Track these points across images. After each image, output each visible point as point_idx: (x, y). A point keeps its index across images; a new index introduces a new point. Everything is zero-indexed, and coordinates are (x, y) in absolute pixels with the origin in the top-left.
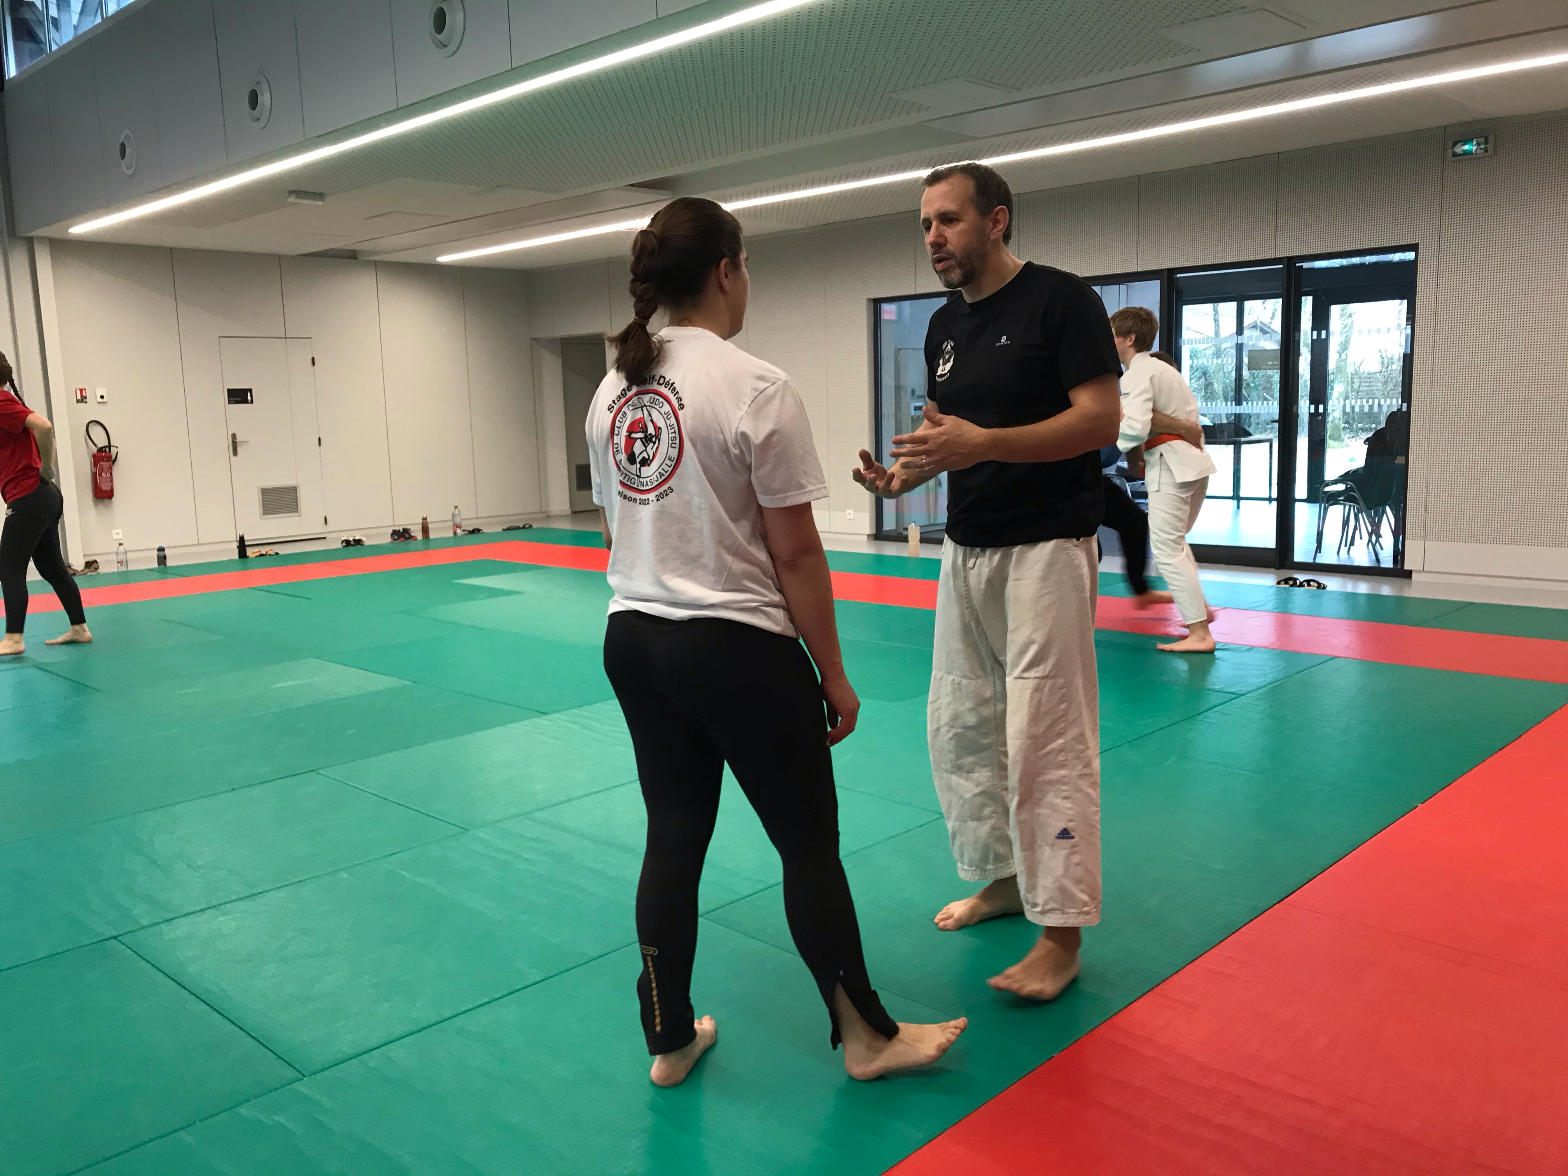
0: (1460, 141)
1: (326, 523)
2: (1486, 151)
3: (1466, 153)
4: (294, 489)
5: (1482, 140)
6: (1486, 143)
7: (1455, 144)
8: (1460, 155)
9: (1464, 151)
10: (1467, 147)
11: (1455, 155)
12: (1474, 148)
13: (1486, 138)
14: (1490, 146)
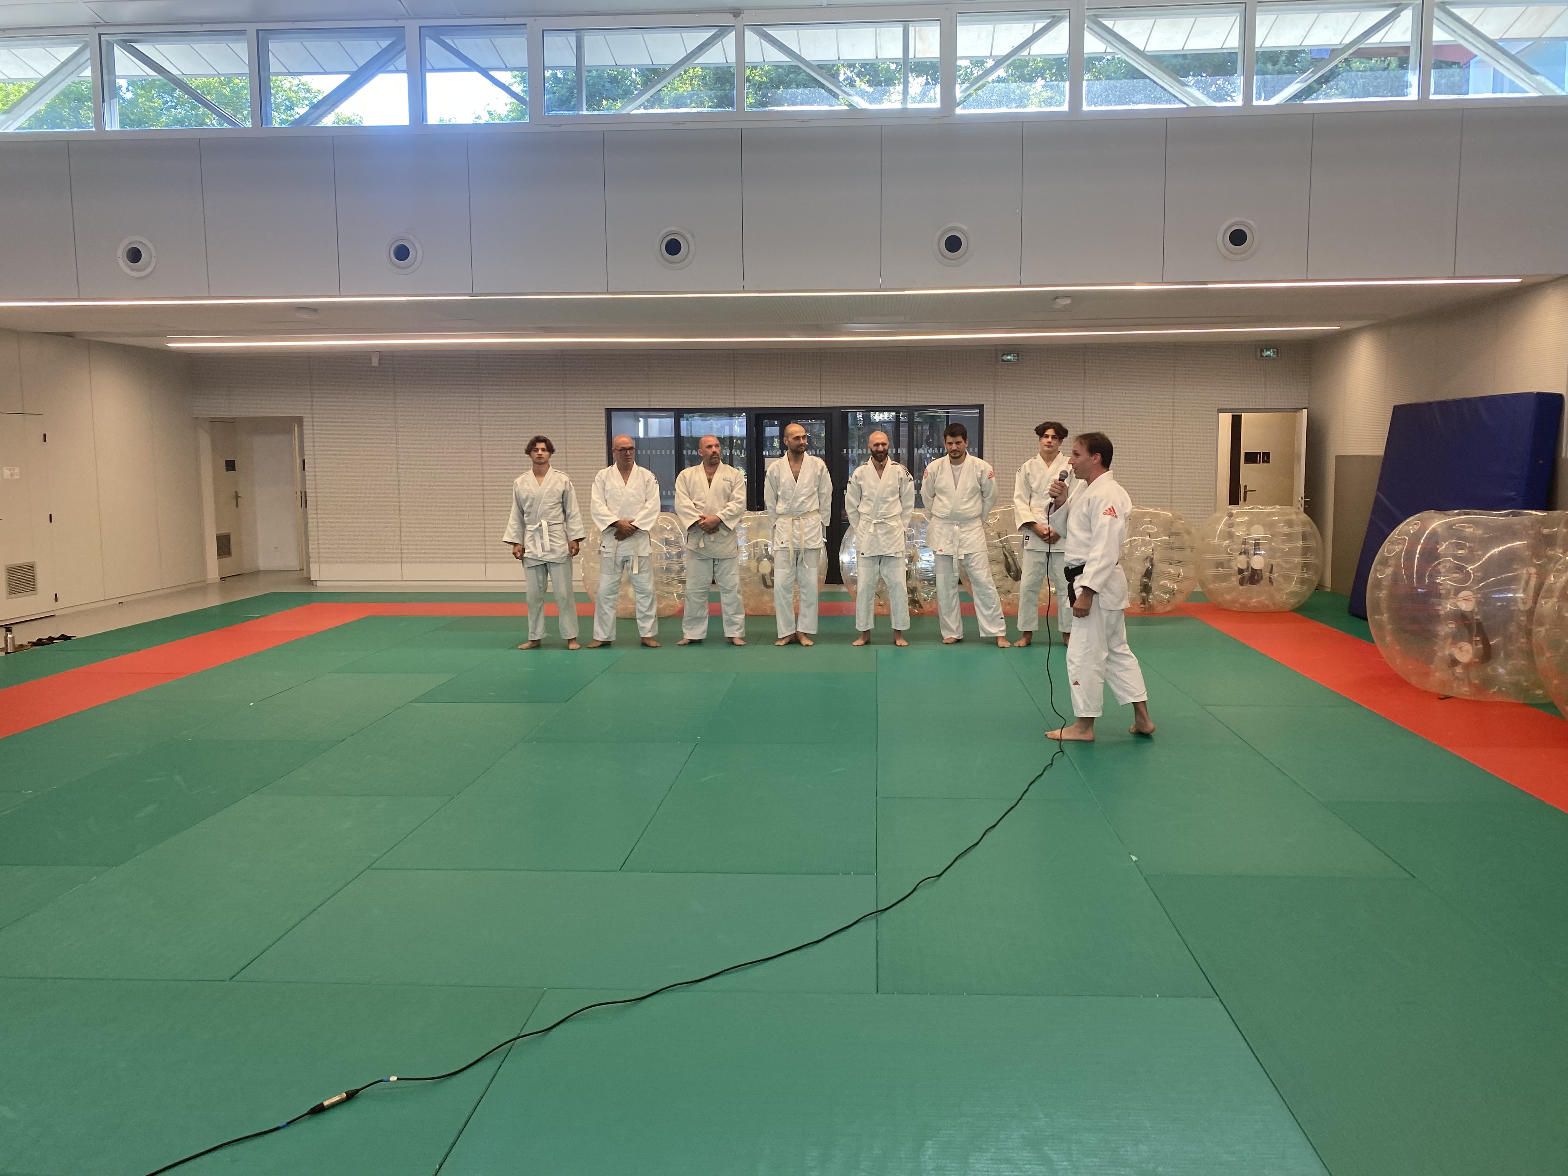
0: (1005, 354)
1: (56, 600)
2: (1018, 360)
3: (1008, 361)
4: (31, 567)
5: (1015, 355)
6: (1018, 356)
7: (1003, 355)
8: (1005, 361)
9: (1008, 359)
10: (1009, 357)
11: (1003, 360)
12: (1012, 358)
13: (1018, 354)
14: (1020, 358)
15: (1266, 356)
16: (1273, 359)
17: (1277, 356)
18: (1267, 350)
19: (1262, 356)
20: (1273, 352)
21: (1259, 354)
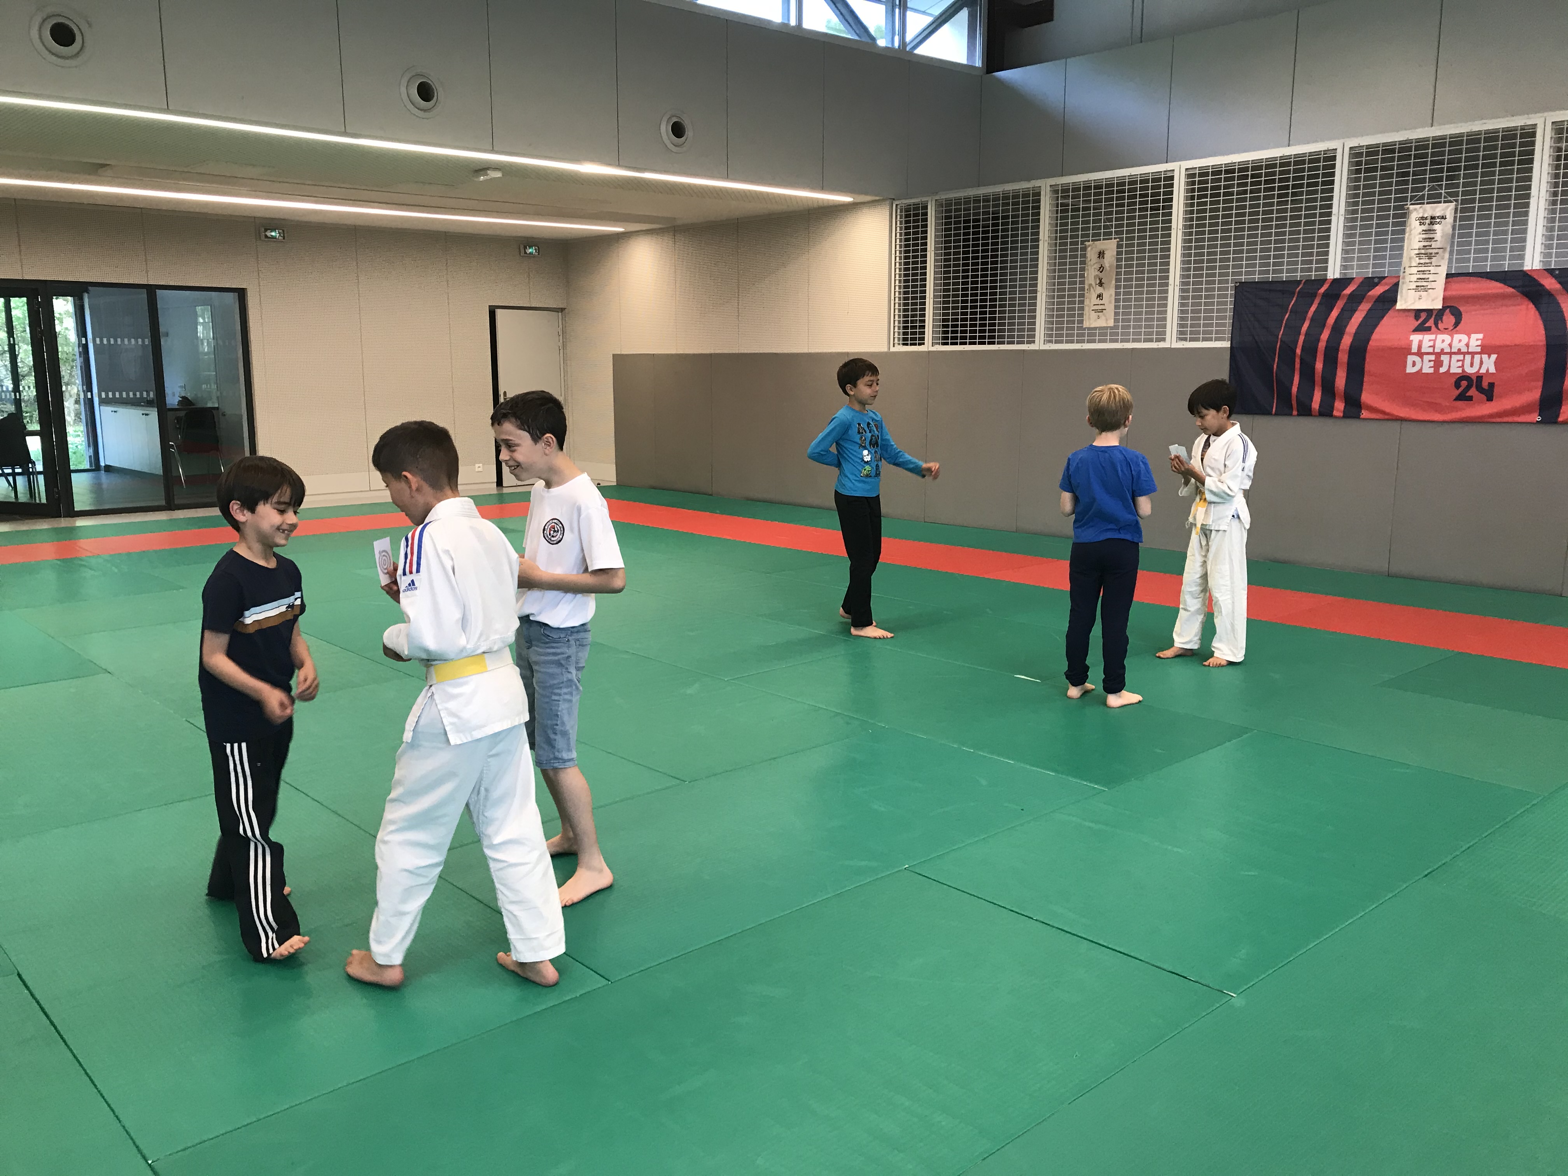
0: (269, 229)
2: (284, 239)
3: (273, 237)
5: (280, 231)
6: (284, 234)
7: (266, 230)
8: (270, 238)
10: (273, 234)
11: (266, 236)
12: (278, 235)
13: (283, 231)
14: (286, 235)
15: (530, 253)
16: (534, 256)
17: (539, 254)
18: (530, 247)
19: (526, 253)
20: (535, 249)
21: (522, 251)
